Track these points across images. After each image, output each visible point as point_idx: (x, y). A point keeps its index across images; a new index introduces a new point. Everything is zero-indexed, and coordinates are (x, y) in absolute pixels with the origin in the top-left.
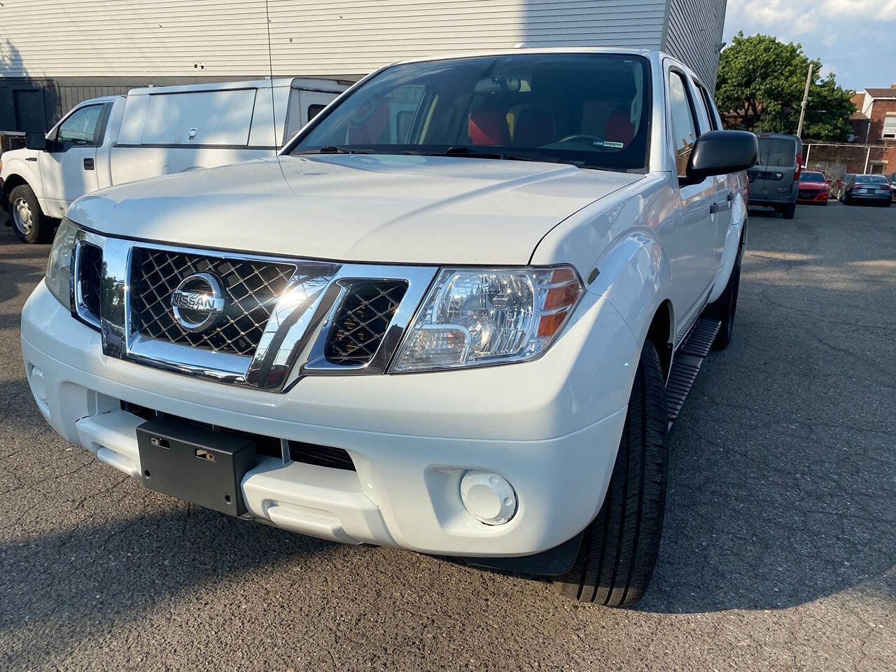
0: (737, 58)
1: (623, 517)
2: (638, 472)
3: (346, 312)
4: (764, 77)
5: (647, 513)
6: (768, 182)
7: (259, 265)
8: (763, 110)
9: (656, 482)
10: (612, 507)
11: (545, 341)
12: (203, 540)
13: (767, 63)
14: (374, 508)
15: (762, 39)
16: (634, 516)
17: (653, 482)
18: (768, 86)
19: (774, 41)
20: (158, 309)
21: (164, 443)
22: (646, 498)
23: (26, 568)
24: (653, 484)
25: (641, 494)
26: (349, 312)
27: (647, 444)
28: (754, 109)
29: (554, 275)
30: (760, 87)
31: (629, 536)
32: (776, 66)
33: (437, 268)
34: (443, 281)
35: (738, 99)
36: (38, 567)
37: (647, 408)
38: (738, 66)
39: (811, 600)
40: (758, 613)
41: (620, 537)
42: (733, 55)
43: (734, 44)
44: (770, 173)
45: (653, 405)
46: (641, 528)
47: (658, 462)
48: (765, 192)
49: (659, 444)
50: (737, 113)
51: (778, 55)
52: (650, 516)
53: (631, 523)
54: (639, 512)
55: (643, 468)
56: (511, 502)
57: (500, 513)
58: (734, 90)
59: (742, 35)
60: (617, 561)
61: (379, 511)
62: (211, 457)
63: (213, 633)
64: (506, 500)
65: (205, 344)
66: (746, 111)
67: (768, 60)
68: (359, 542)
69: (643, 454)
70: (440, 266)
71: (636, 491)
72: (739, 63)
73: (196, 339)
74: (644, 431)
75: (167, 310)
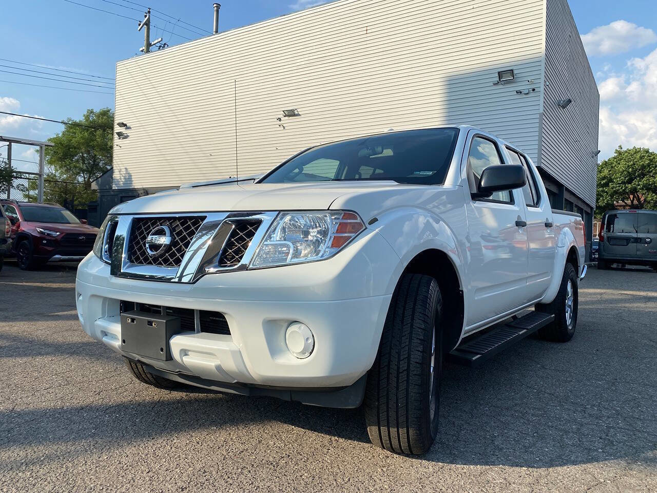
0: (619, 164)
1: (398, 373)
2: (407, 343)
3: (231, 240)
4: (643, 175)
5: (414, 371)
6: (640, 246)
7: (191, 218)
8: (645, 200)
9: (419, 351)
10: (391, 366)
11: (335, 250)
12: (163, 412)
13: (643, 167)
14: (237, 349)
15: (638, 150)
16: (405, 372)
17: (417, 350)
18: (645, 182)
19: (649, 152)
20: (140, 248)
21: (133, 320)
22: (413, 360)
23: (58, 417)
24: (417, 352)
25: (409, 358)
26: (233, 240)
27: (414, 327)
28: (639, 200)
29: (344, 216)
30: (638, 183)
31: (403, 387)
32: (650, 168)
33: (278, 212)
34: (281, 219)
35: (624, 192)
36: (65, 417)
37: (416, 307)
38: (621, 170)
39: (561, 465)
40: (517, 469)
41: (397, 388)
42: (617, 162)
43: (616, 155)
44: (640, 239)
45: (421, 305)
46: (410, 381)
47: (420, 338)
48: (638, 253)
49: (422, 327)
50: (625, 203)
51: (651, 161)
52: (415, 373)
53: (403, 376)
54: (408, 370)
55: (410, 342)
56: (311, 341)
57: (304, 349)
58: (619, 186)
59: (622, 148)
60: (397, 406)
61: (240, 351)
62: (155, 324)
63: (152, 450)
64: (307, 339)
65: (160, 264)
66: (632, 202)
67: (643, 165)
68: (234, 379)
69: (411, 333)
70: (280, 211)
71: (406, 356)
72: (621, 167)
73: (155, 261)
74: (413, 319)
75: (144, 248)
